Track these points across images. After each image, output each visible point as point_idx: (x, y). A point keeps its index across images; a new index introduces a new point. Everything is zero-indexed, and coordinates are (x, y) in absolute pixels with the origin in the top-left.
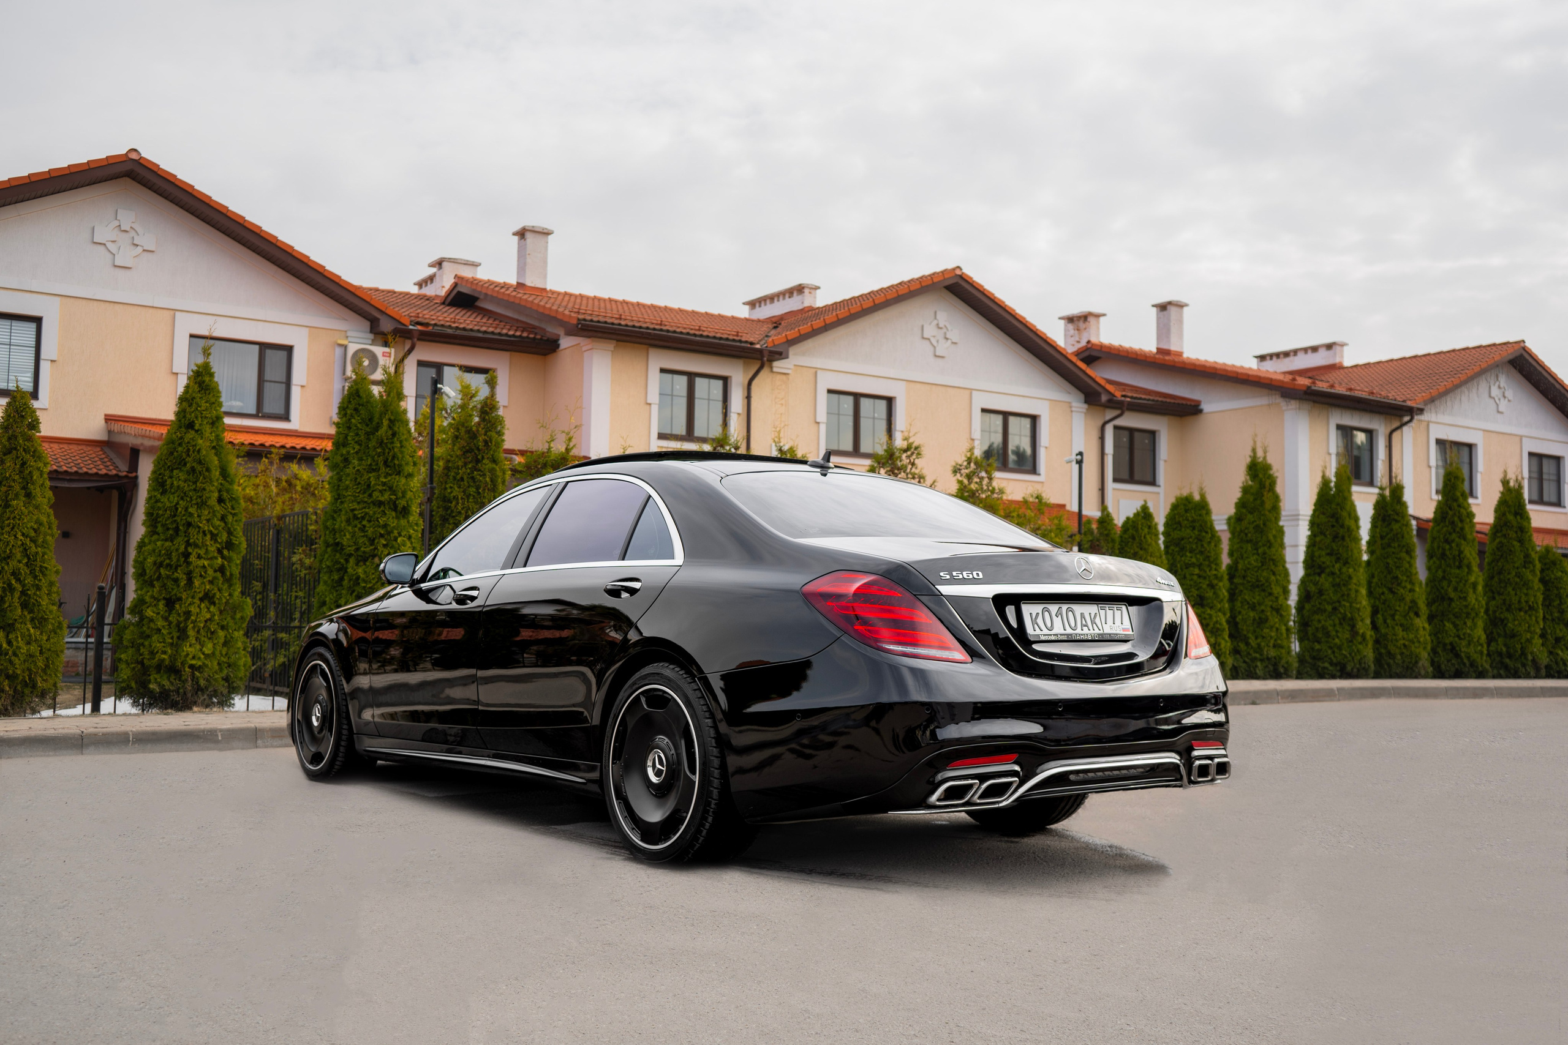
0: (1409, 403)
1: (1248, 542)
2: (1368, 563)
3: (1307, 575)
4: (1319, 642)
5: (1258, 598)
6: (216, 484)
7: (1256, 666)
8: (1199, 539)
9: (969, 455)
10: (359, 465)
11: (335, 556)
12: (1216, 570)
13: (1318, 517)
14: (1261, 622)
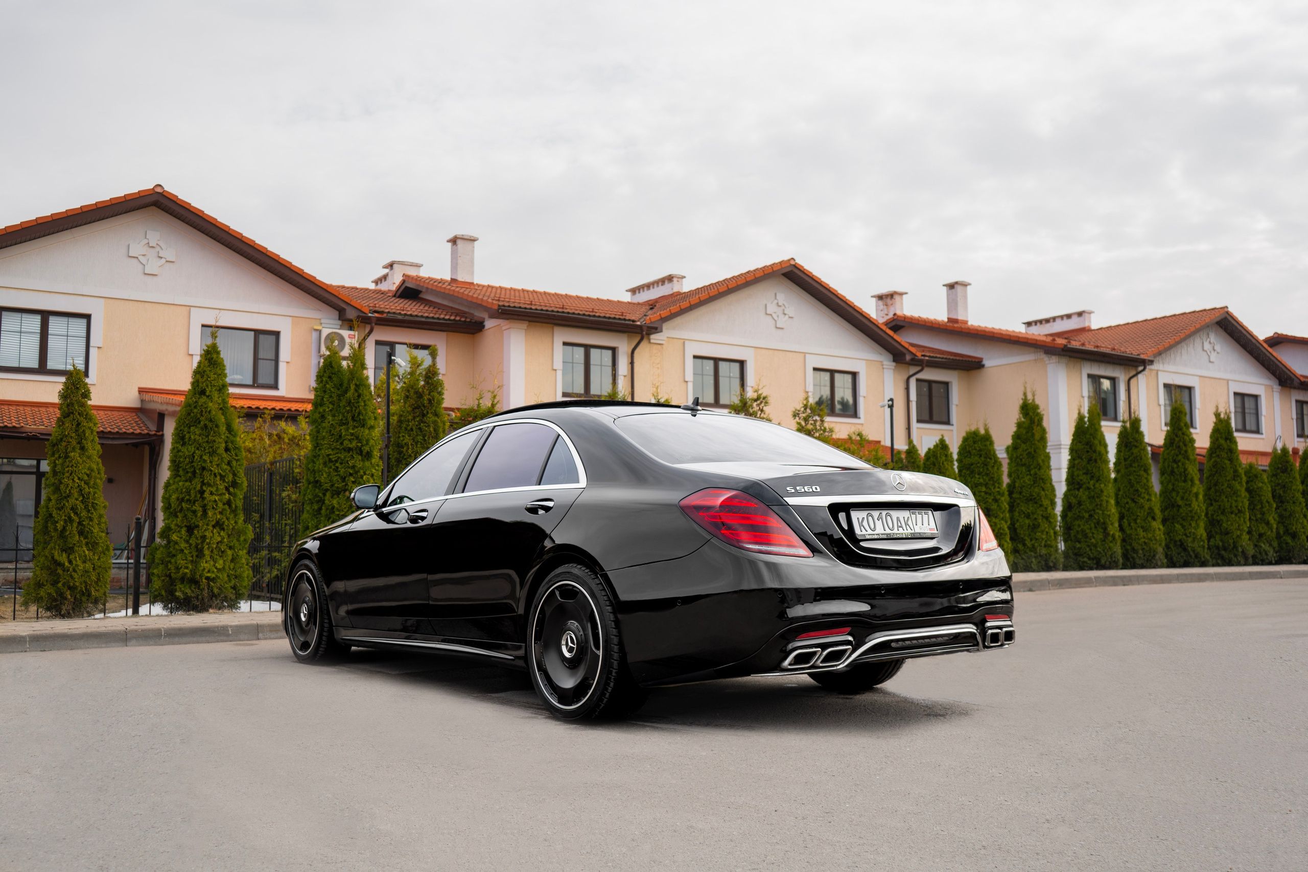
0: (1142, 357)
1: (1023, 465)
2: (1115, 479)
3: (1069, 490)
4: (1079, 542)
5: (1031, 509)
6: (223, 437)
7: (1032, 562)
8: (985, 464)
9: (805, 402)
10: (333, 420)
11: (315, 490)
12: (999, 488)
13: (1076, 445)
14: (1035, 527)
